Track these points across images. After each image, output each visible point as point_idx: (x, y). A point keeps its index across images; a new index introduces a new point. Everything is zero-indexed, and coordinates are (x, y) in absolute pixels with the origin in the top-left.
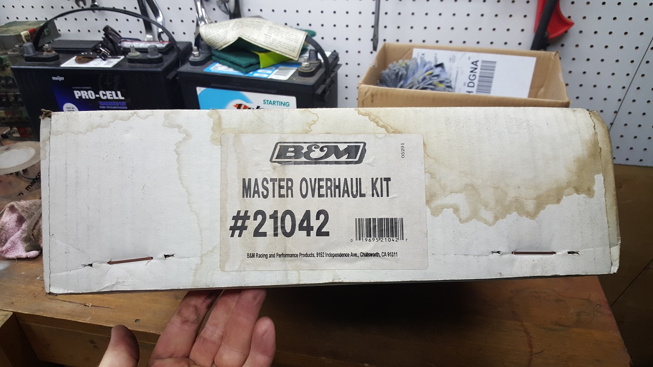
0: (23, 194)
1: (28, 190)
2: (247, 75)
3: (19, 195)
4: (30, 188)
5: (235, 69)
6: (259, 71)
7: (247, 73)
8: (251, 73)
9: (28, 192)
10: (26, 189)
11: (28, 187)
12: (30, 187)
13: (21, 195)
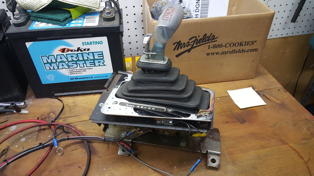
2: (65, 27)
5: (53, 24)
6: (72, 22)
7: (65, 25)
8: (68, 24)
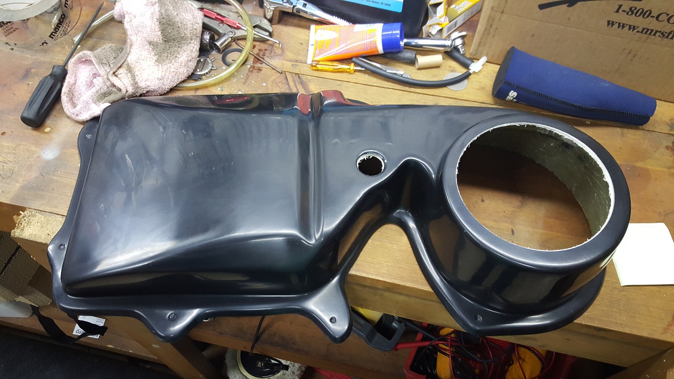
0: (47, 43)
1: (53, 38)
3: (43, 44)
4: (54, 36)
9: (53, 40)
10: (50, 36)
11: (52, 34)
12: (53, 34)
13: (44, 44)
